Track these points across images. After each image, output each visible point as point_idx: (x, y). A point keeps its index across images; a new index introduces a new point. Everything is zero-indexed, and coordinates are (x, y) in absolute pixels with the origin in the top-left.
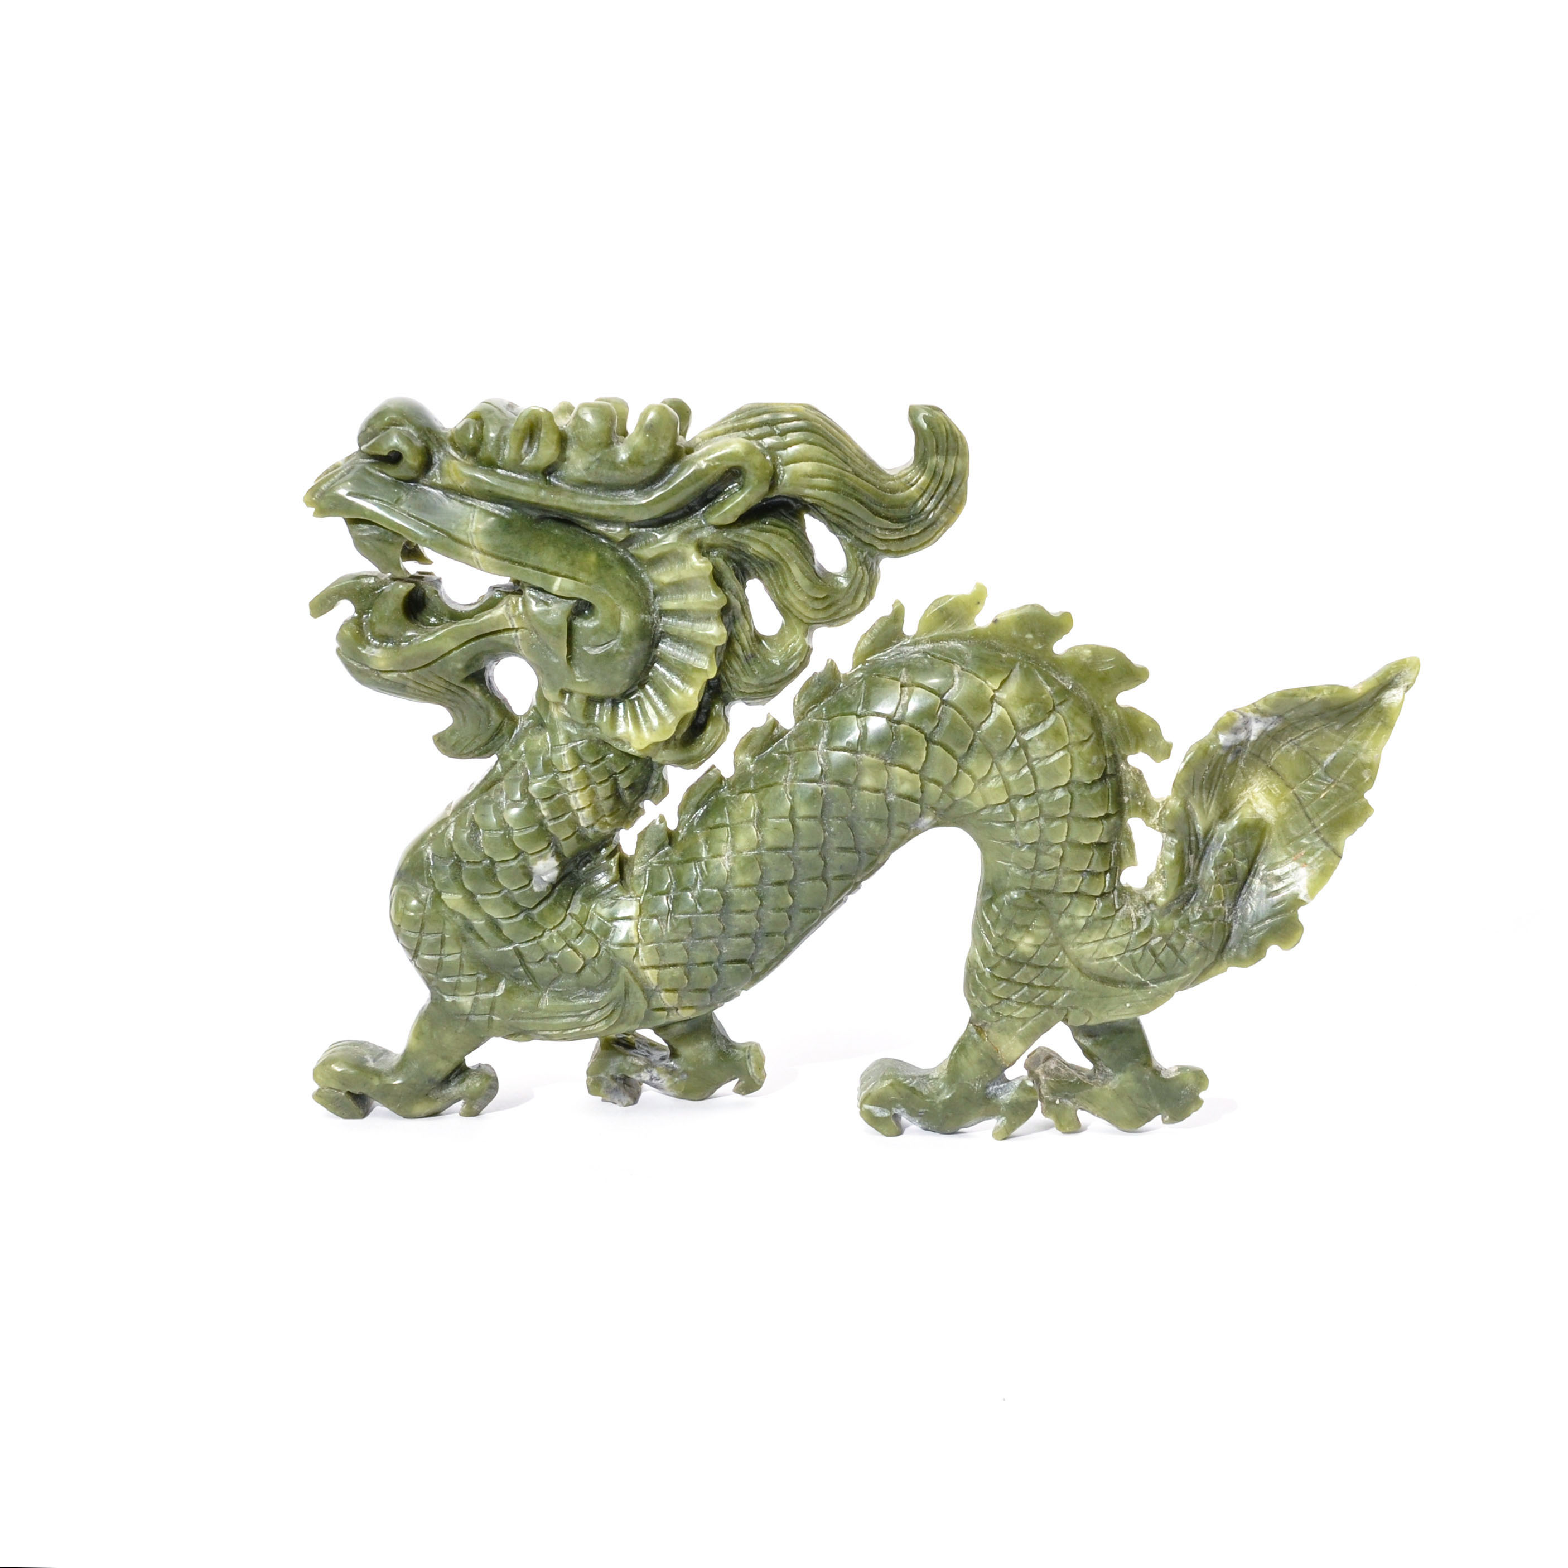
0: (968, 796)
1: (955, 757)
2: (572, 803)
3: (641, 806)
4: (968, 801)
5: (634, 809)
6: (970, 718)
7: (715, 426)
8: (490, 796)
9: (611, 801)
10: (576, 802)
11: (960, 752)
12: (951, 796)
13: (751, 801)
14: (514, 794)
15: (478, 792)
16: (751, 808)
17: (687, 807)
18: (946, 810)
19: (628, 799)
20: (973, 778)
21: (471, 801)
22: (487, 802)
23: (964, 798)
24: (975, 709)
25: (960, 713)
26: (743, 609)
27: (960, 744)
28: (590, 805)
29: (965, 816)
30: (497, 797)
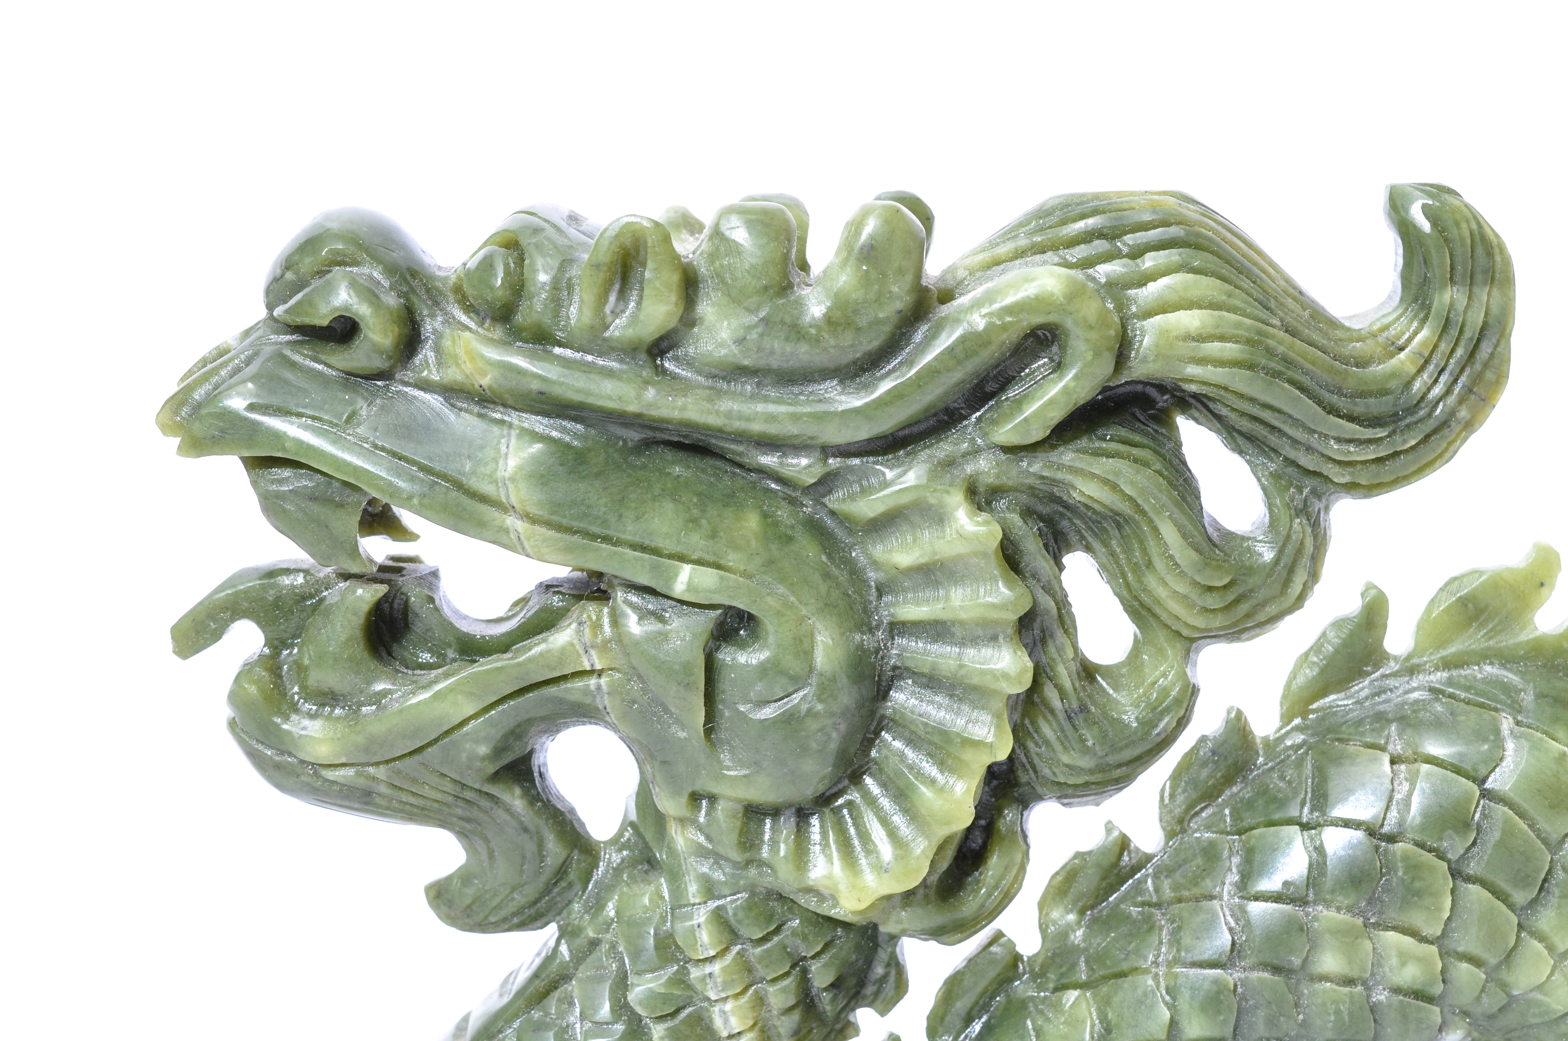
0: (1540, 988)
1: (1511, 907)
2: (718, 1023)
3: (851, 1018)
4: (1540, 997)
5: (838, 1026)
6: (1542, 824)
7: (993, 244)
8: (547, 1014)
9: (796, 1016)
10: (726, 1021)
11: (1520, 897)
12: (1504, 986)
13: (1084, 1006)
14: (596, 1009)
15: (521, 1003)
16: (1084, 1022)
17: (948, 1018)
18: (1491, 1017)
19: (828, 1008)
20: (1550, 948)
21: (509, 1022)
22: (540, 1027)
23: (1531, 991)
24: (1552, 807)
25: (1522, 815)
26: (1060, 616)
27: (1523, 881)
28: (755, 1025)
29: (1531, 1026)
30: (562, 1015)
